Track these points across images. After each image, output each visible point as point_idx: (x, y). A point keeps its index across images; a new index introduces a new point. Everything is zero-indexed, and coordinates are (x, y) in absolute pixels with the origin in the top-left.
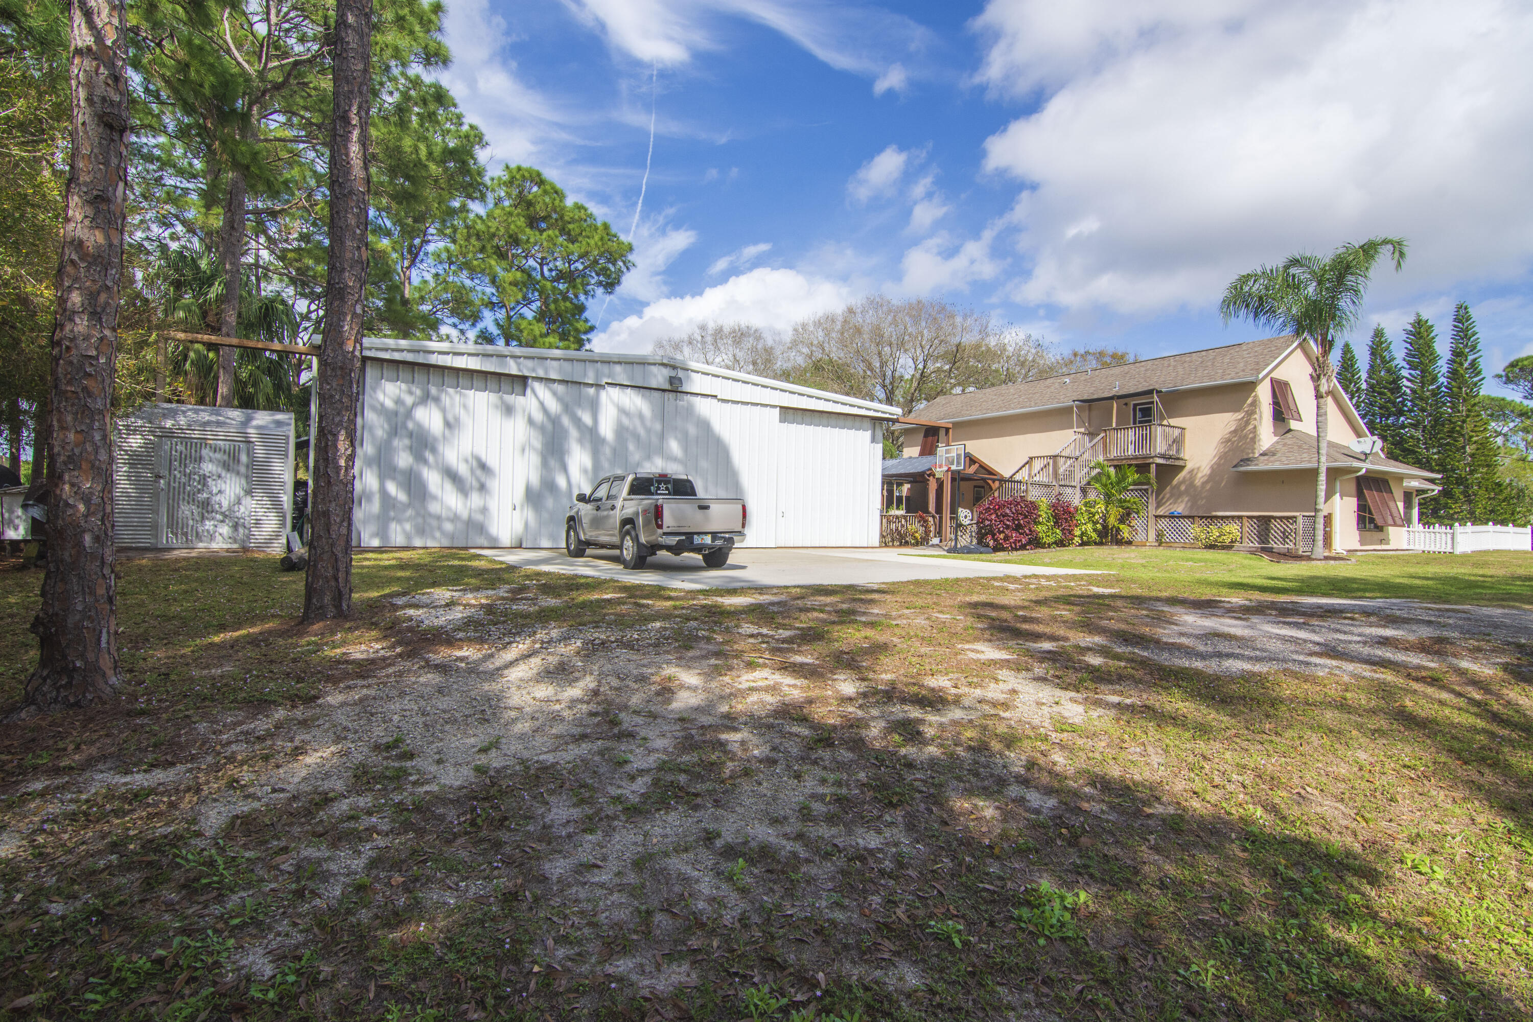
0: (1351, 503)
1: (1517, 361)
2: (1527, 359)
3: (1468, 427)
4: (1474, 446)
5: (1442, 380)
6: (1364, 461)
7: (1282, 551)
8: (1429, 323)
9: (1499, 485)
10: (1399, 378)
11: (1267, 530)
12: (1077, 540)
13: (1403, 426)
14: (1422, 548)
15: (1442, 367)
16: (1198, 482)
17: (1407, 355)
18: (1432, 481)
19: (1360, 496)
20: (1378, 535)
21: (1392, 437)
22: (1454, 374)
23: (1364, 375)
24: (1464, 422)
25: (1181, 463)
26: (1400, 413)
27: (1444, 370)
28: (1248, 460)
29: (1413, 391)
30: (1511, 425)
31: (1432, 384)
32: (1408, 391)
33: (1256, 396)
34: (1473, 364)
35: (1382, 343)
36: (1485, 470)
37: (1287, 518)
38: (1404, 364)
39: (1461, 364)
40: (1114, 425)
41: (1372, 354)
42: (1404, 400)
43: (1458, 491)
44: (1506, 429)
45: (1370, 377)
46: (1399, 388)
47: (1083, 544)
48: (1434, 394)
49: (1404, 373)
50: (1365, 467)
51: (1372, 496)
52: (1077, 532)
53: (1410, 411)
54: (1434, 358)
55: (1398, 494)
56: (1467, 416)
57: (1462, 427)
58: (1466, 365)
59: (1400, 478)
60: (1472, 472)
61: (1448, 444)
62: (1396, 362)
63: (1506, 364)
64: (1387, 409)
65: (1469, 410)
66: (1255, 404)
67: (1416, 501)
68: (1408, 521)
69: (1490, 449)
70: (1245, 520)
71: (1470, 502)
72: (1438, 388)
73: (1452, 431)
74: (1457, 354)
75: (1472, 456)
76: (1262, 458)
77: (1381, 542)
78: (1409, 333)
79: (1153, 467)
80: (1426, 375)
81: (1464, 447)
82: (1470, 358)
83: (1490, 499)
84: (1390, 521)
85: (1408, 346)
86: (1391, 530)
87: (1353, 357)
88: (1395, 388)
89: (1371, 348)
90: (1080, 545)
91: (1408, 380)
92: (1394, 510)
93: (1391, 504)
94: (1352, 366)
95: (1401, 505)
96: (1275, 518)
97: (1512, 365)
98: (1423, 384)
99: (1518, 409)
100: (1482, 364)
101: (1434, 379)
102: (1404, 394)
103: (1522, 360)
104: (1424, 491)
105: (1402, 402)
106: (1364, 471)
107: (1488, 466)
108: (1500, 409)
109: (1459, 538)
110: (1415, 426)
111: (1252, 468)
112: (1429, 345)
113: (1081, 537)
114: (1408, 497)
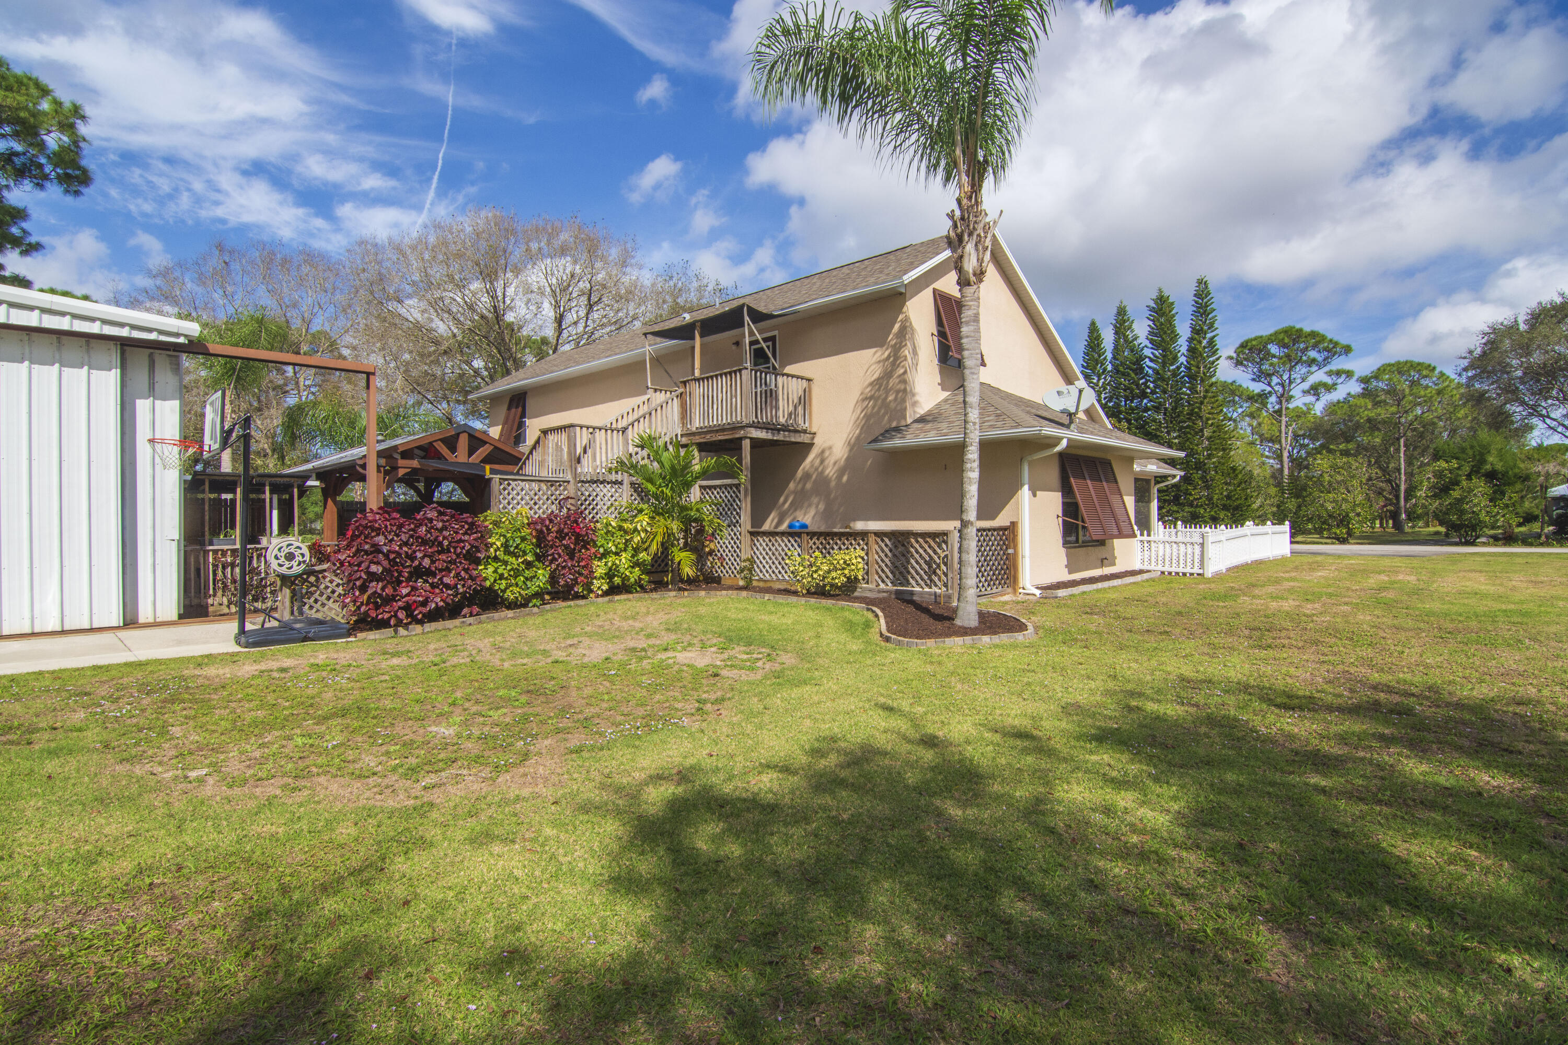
0: (1053, 501)
1: (1247, 342)
2: (1255, 339)
3: (1206, 408)
4: (1211, 429)
5: (1182, 359)
6: (1068, 427)
7: (927, 601)
8: (1170, 300)
9: (1234, 469)
10: (1142, 358)
11: (906, 555)
12: (599, 585)
13: (1146, 409)
14: (1160, 568)
15: (1182, 346)
16: (830, 472)
17: (1150, 333)
18: (1172, 462)
19: (1066, 490)
20: (1100, 552)
21: (1136, 420)
22: (1192, 351)
23: (1109, 356)
24: (1202, 403)
25: (804, 438)
26: (1144, 395)
27: (1184, 349)
28: (897, 429)
29: (1156, 372)
30: (1240, 410)
31: (1172, 364)
32: (1150, 372)
33: (907, 319)
34: (1211, 342)
35: (1124, 322)
36: (1220, 454)
37: (934, 535)
38: (1147, 343)
39: (1200, 342)
40: (697, 373)
41: (1116, 333)
42: (1147, 381)
43: (1197, 476)
44: (1235, 415)
45: (1114, 358)
46: (1142, 369)
47: (613, 590)
48: (1175, 374)
49: (1147, 352)
50: (1065, 437)
51: (1085, 488)
52: (600, 568)
53: (1153, 392)
54: (1175, 337)
55: (1126, 484)
56: (1205, 397)
57: (1200, 409)
58: (1204, 342)
59: (1129, 457)
60: (1209, 457)
61: (1188, 427)
62: (1139, 341)
63: (1237, 345)
64: (1132, 391)
65: (1207, 391)
66: (906, 331)
67: (1154, 491)
68: (1144, 524)
69: (1226, 432)
70: (872, 538)
71: (1208, 487)
72: (1178, 368)
73: (1191, 413)
74: (1197, 332)
75: (1209, 439)
76: (916, 425)
77: (1103, 562)
78: (1152, 309)
79: (746, 444)
80: (1168, 357)
81: (1202, 430)
82: (1209, 336)
83: (1226, 484)
84: (1115, 532)
85: (1151, 323)
86: (1119, 544)
87: (1099, 336)
88: (1139, 370)
89: (1115, 326)
90: (606, 593)
91: (1151, 360)
92: (1119, 511)
93: (1114, 500)
94: (1099, 345)
95: (1130, 501)
96: (916, 535)
97: (1243, 346)
98: (1164, 364)
99: (1246, 393)
100: (1218, 342)
101: (1175, 358)
102: (1147, 375)
103: (1252, 340)
104: (1164, 478)
105: (1145, 384)
106: (1064, 443)
107: (1224, 450)
108: (1232, 391)
109: (1211, 550)
110: (1157, 409)
111: (897, 442)
112: (1170, 321)
113: (610, 575)
114: (1142, 487)
